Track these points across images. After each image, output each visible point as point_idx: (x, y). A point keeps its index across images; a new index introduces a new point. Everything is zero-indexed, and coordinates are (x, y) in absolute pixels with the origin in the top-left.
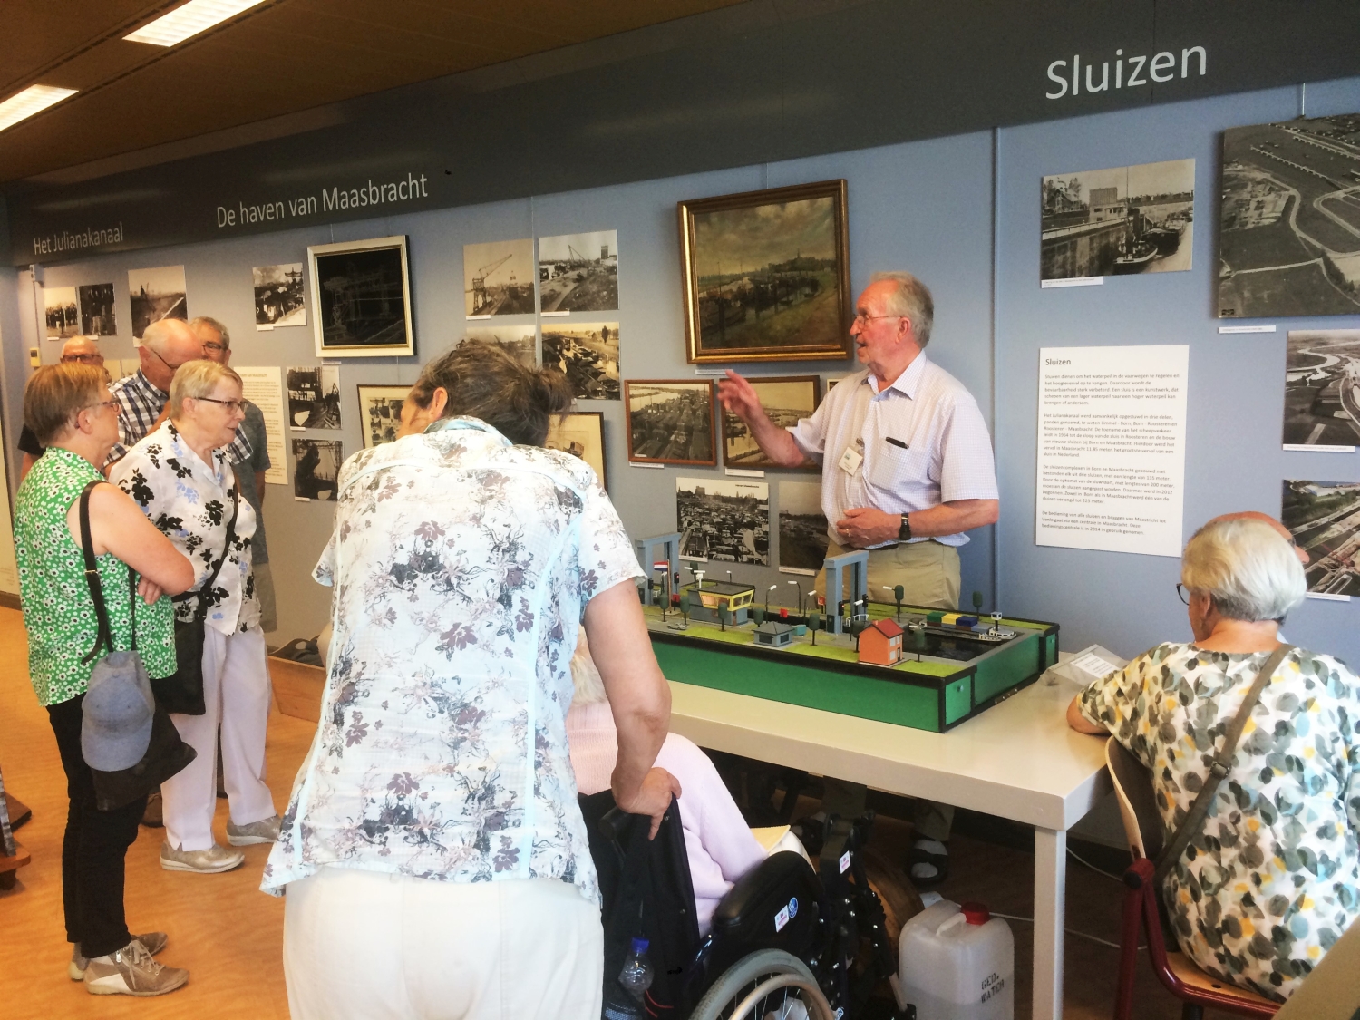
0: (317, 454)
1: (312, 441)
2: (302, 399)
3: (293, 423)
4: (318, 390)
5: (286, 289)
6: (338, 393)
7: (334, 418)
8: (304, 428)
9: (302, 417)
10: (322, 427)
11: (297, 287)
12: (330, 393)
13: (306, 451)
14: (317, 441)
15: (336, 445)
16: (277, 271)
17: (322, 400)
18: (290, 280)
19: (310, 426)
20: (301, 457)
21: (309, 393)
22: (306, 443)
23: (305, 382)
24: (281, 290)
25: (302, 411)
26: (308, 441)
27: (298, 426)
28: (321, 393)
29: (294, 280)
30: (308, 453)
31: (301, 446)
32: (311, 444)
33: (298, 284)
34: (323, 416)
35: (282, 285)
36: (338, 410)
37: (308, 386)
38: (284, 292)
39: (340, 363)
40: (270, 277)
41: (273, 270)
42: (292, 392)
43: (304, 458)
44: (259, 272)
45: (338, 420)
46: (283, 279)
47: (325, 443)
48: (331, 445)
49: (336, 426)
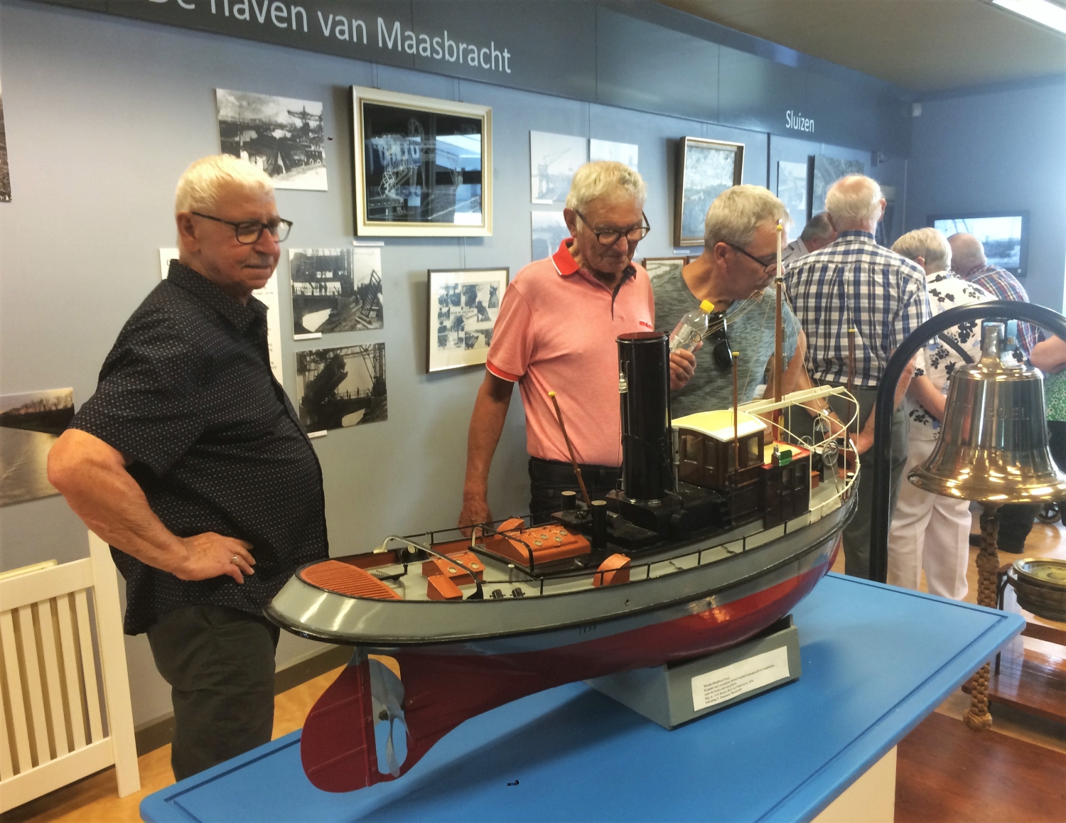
0: (342, 365)
1: (333, 350)
2: (317, 293)
3: (299, 328)
4: (347, 281)
5: (289, 135)
6: (379, 283)
7: (373, 314)
8: (319, 335)
9: (314, 320)
10: (353, 328)
11: (311, 135)
12: (367, 282)
13: (322, 366)
14: (341, 349)
15: (374, 349)
16: (272, 105)
17: (353, 292)
18: (299, 123)
19: (332, 331)
20: (311, 376)
21: (329, 285)
22: (322, 355)
23: (323, 270)
24: (278, 134)
25: (317, 310)
26: (326, 351)
27: (309, 332)
28: (352, 284)
29: (306, 125)
30: (326, 368)
31: (314, 361)
32: (331, 355)
33: (313, 131)
34: (354, 313)
35: (282, 127)
36: (378, 304)
37: (329, 275)
38: (284, 139)
39: (382, 244)
40: (255, 110)
41: (263, 102)
42: (298, 286)
43: (319, 377)
44: (232, 99)
45: (380, 316)
46: (283, 118)
47: (357, 350)
48: (366, 350)
49: (375, 325)
